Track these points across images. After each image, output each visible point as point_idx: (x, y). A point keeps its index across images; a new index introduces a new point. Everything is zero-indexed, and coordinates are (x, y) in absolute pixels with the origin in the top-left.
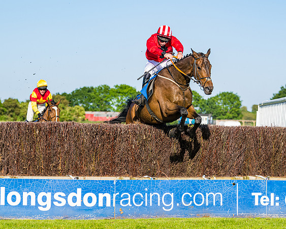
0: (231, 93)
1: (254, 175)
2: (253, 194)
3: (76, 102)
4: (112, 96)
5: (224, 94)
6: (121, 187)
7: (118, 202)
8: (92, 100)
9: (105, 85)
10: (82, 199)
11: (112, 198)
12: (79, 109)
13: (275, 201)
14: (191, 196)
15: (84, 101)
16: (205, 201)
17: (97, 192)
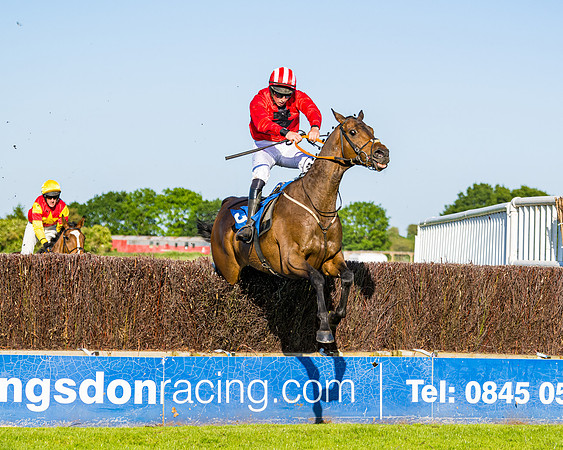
0: (371, 204)
1: (410, 349)
2: (408, 382)
3: (96, 218)
4: (159, 208)
5: (357, 206)
6: (173, 370)
7: (168, 397)
8: (123, 215)
9: (148, 190)
10: (105, 391)
11: (158, 389)
12: (101, 232)
13: (448, 395)
14: (299, 386)
15: (109, 216)
16: (323, 394)
17: (132, 378)
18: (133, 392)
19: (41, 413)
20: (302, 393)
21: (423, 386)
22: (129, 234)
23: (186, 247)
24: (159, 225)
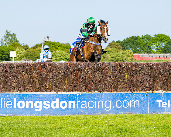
2: (157, 101)
3: (127, 47)
4: (152, 42)
7: (79, 106)
10: (59, 104)
11: (76, 104)
12: (129, 52)
16: (129, 105)
17: (67, 100)
18: (68, 105)
19: (39, 112)
20: (122, 105)
21: (162, 102)
22: (141, 53)
23: (164, 58)
24: (152, 49)
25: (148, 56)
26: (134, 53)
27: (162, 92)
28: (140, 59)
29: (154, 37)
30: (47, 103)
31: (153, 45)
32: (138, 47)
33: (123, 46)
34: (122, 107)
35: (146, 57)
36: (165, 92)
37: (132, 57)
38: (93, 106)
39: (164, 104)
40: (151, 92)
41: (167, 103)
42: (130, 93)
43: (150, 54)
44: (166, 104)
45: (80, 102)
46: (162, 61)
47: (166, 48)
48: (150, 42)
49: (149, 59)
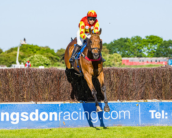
1: (151, 99)
2: (150, 111)
3: (115, 50)
4: (143, 45)
6: (63, 108)
7: (62, 118)
10: (39, 116)
11: (58, 115)
12: (117, 56)
14: (109, 113)
15: (121, 49)
16: (118, 116)
17: (48, 111)
18: (49, 116)
19: (16, 125)
20: (110, 116)
21: (156, 112)
22: (130, 57)
23: (156, 62)
24: (143, 53)
25: (138, 61)
26: (122, 57)
27: (155, 101)
28: (129, 64)
29: (145, 38)
30: (25, 114)
31: (144, 48)
32: (127, 50)
33: (110, 50)
34: (111, 118)
35: (136, 61)
36: (159, 101)
37: (121, 61)
38: (78, 117)
39: (158, 114)
40: (142, 101)
41: (161, 113)
42: (119, 102)
43: (141, 58)
44: (160, 115)
45: (63, 113)
46: (155, 65)
47: (159, 51)
48: (140, 45)
49: (140, 64)
